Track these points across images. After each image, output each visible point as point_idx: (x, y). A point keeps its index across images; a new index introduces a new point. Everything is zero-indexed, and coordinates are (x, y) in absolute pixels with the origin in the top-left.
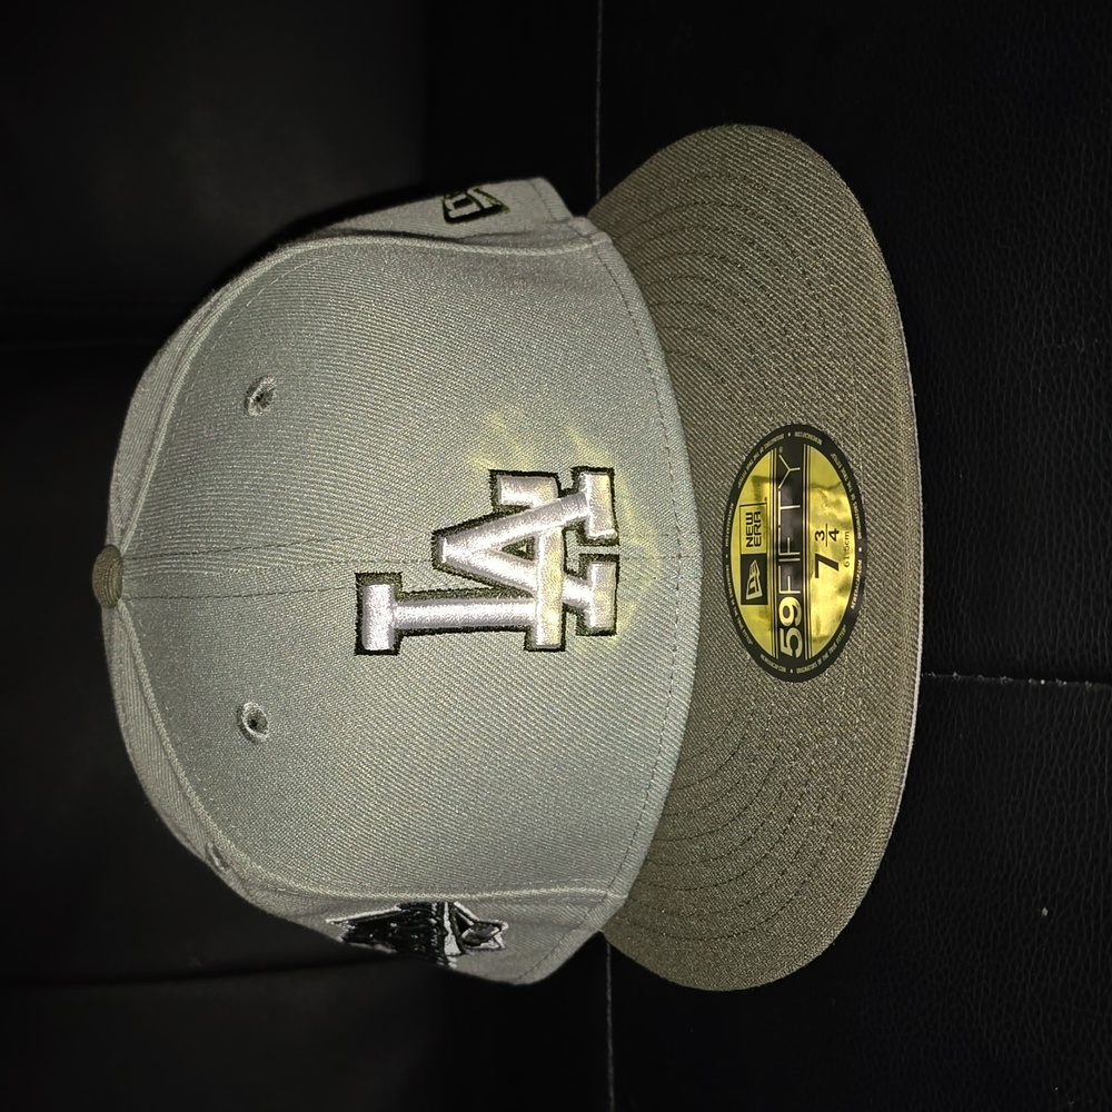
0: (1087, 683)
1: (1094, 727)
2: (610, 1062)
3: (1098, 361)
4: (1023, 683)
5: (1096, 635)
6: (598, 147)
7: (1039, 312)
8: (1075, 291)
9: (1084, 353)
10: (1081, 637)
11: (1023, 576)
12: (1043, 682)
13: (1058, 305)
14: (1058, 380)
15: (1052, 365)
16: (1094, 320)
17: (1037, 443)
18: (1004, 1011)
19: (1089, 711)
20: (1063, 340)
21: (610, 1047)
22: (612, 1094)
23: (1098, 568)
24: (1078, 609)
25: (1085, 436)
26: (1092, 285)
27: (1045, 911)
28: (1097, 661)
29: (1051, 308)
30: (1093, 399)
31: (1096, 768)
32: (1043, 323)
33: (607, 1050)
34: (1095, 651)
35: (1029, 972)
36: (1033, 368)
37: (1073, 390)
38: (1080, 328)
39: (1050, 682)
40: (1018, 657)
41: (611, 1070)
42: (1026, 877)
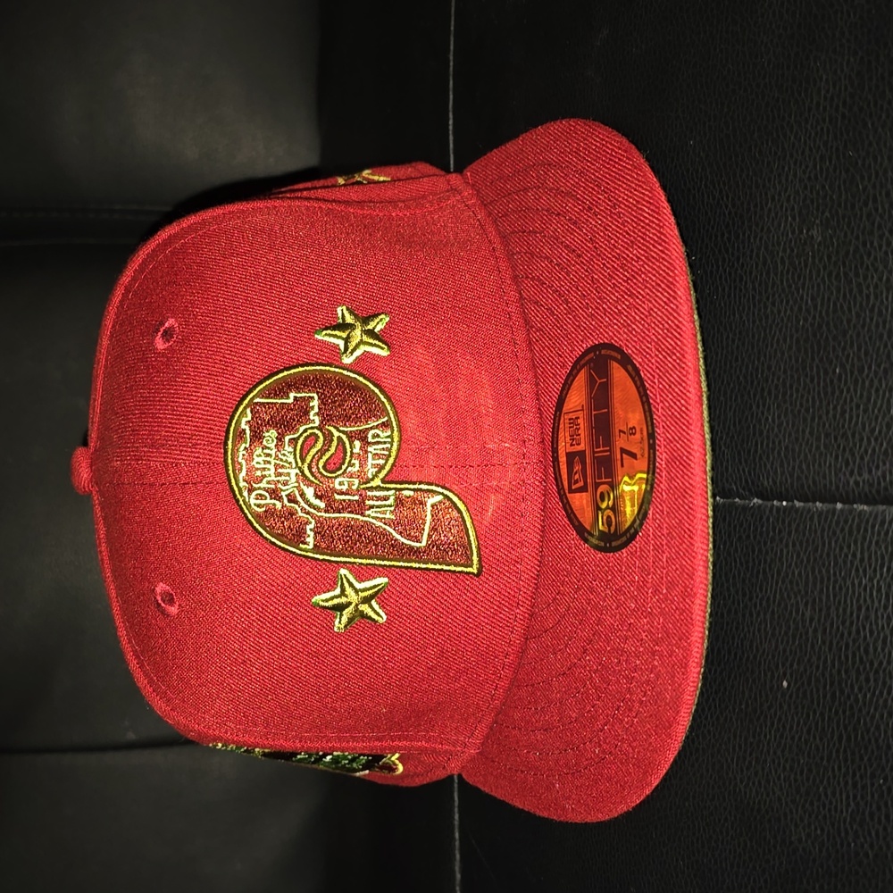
0: (818, 503)
1: (822, 537)
2: (456, 810)
3: (831, 249)
4: (769, 504)
5: (825, 464)
6: (451, 83)
7: (786, 210)
8: (814, 192)
9: (820, 242)
10: (814, 466)
11: (770, 420)
12: (784, 503)
13: (801, 204)
14: (800, 263)
15: (795, 251)
16: (829, 216)
17: (782, 314)
18: (754, 763)
19: (819, 525)
20: (805, 231)
21: (456, 798)
22: (457, 835)
23: (828, 412)
24: (812, 445)
25: (819, 308)
26: (827, 187)
27: (785, 684)
28: (825, 485)
29: (796, 207)
30: (826, 279)
31: (824, 571)
32: (790, 218)
33: (454, 801)
34: (824, 477)
35: (773, 732)
36: (780, 254)
37: (811, 271)
38: (818, 221)
39: (790, 503)
40: (766, 483)
41: (457, 817)
42: (770, 657)
